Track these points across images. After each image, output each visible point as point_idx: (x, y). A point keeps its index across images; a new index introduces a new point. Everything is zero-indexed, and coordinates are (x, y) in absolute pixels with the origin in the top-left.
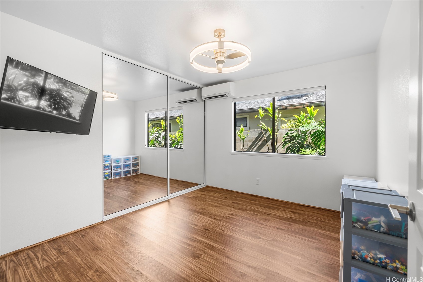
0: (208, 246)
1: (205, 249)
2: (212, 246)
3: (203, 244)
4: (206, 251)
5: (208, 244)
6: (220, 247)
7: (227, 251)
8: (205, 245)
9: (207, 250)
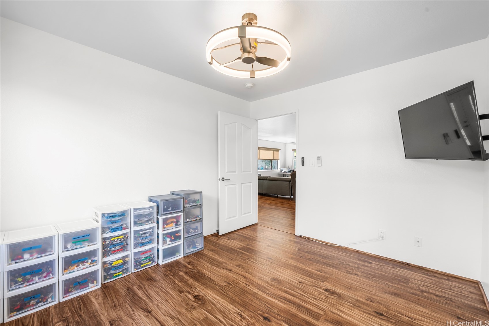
0: (264, 289)
1: (267, 286)
2: (259, 289)
3: (271, 292)
4: (267, 285)
5: (264, 292)
6: (251, 288)
7: (244, 283)
8: (268, 292)
9: (265, 285)
